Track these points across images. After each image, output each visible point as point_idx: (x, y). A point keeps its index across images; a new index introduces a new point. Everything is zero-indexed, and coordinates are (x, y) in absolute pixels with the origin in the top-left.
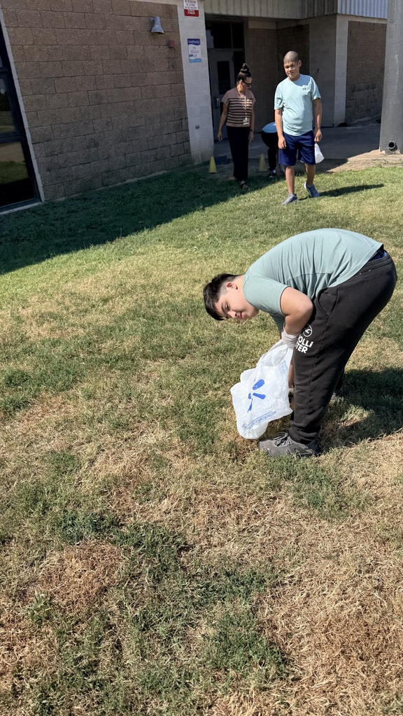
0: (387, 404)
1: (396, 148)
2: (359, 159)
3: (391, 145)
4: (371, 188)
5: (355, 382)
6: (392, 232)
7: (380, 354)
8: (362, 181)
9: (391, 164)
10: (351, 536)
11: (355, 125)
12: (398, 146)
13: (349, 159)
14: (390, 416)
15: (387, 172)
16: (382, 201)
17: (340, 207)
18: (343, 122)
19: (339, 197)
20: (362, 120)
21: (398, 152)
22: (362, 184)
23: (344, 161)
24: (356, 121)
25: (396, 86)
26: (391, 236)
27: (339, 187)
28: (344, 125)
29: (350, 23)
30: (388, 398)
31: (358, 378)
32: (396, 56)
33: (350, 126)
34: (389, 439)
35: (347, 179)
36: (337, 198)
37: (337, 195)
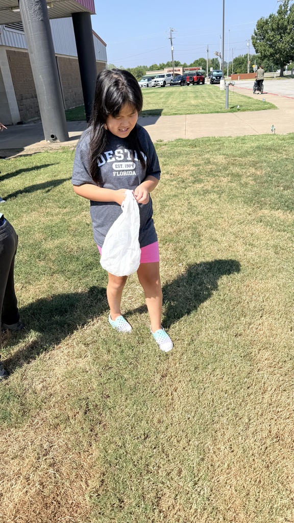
0: (57, 323)
1: (56, 139)
2: (32, 148)
3: (53, 136)
4: (41, 168)
5: (34, 313)
6: (56, 198)
7: (51, 287)
8: (34, 163)
9: (55, 149)
10: (32, 433)
11: (29, 123)
12: (57, 137)
13: (25, 148)
14: (59, 331)
15: (51, 155)
16: (48, 176)
17: (19, 184)
18: (19, 121)
19: (18, 176)
20: (34, 119)
21: (58, 141)
22: (34, 166)
23: (22, 150)
24: (29, 120)
25: (46, 97)
26: (56, 201)
27: (18, 169)
28: (20, 123)
29: (7, 51)
30: (57, 318)
31: (36, 309)
32: (40, 76)
33: (25, 124)
34: (59, 348)
35: (24, 163)
36: (16, 177)
37: (17, 175)
